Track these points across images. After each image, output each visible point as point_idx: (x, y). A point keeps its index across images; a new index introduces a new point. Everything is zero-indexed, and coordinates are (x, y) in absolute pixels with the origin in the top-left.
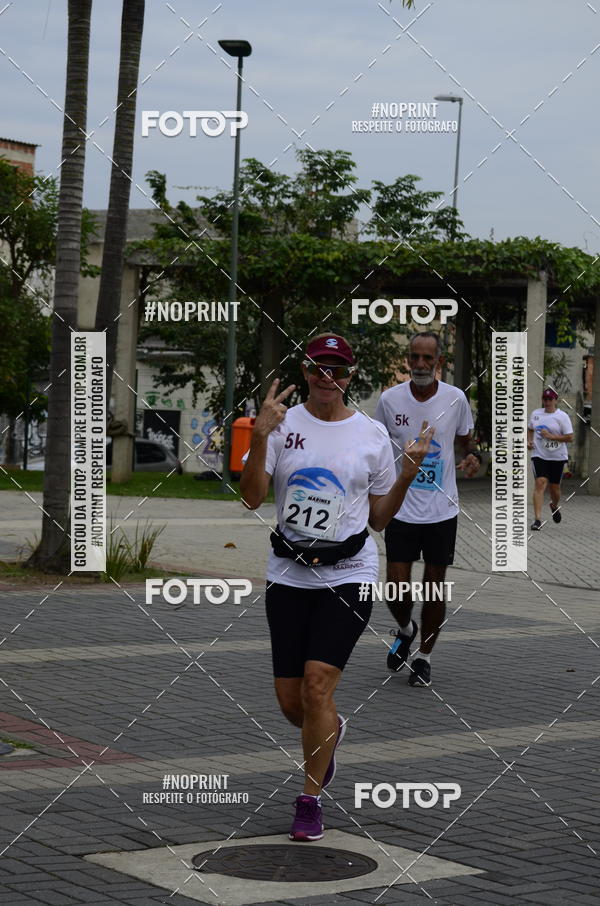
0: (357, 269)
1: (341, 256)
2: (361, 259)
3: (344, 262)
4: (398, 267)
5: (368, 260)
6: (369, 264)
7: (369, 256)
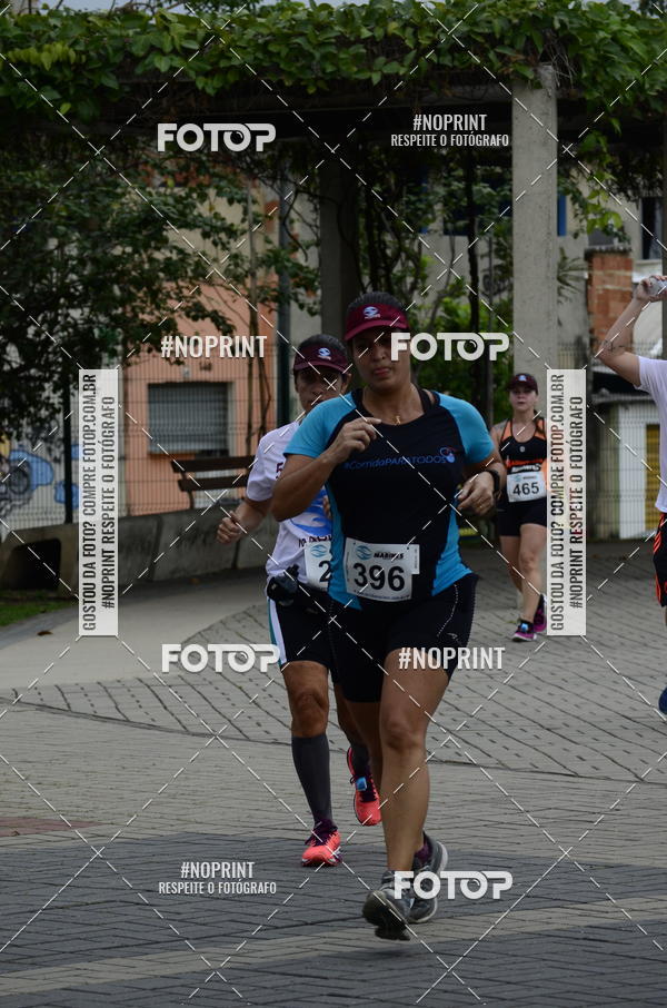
0: (111, 82)
1: (72, 54)
2: (118, 59)
3: (78, 68)
4: (207, 74)
5: (136, 60)
6: (139, 70)
7: (138, 50)
